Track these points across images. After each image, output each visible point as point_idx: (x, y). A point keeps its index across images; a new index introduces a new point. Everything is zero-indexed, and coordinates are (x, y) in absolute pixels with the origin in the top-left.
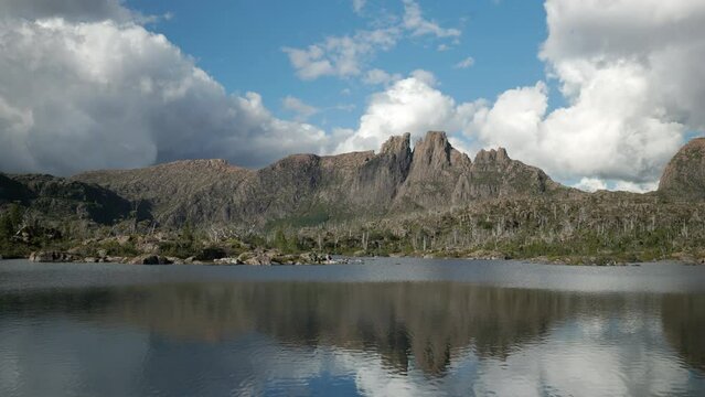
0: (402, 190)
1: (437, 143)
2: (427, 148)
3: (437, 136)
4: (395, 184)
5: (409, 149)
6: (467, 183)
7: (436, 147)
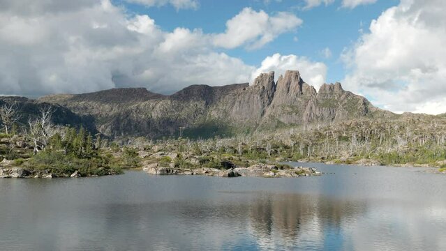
0: (269, 111)
1: (293, 78)
2: (286, 81)
3: (293, 74)
4: (264, 106)
5: (273, 82)
6: (314, 107)
7: (293, 81)
